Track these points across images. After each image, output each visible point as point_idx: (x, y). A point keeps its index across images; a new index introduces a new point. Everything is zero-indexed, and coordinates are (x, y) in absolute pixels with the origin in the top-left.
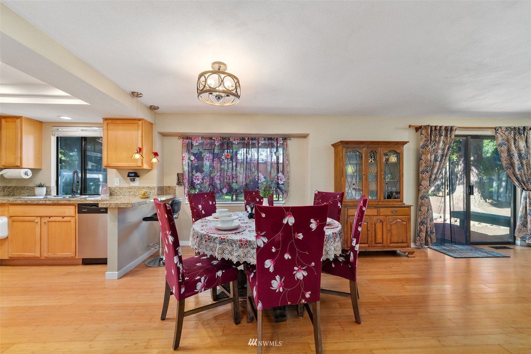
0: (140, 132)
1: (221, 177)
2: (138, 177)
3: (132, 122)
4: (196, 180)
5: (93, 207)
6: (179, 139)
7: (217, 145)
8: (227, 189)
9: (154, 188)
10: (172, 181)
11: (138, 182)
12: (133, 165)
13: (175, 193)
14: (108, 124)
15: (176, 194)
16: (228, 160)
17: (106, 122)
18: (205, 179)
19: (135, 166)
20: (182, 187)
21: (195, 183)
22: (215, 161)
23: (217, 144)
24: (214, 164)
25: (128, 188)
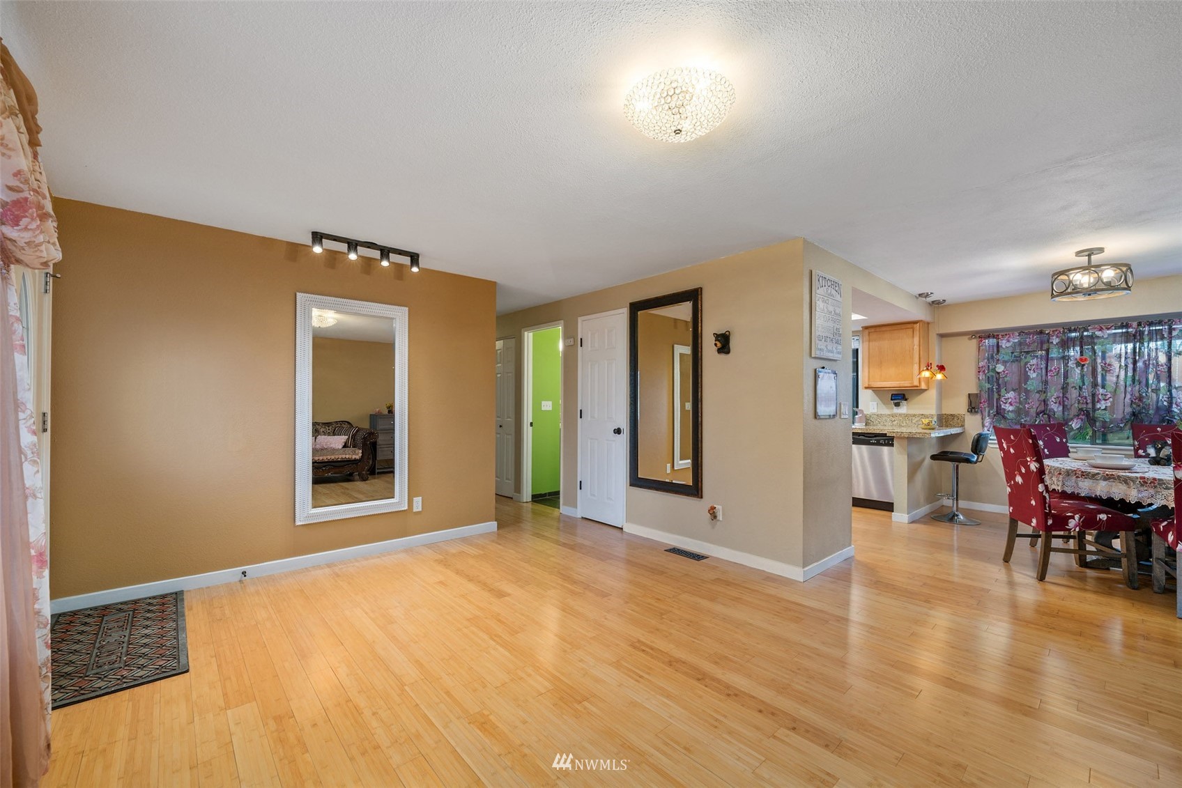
0: (916, 340)
1: (1065, 399)
2: (906, 400)
3: (903, 326)
4: (1007, 405)
5: (861, 437)
6: (970, 339)
7: (1055, 343)
8: (1082, 420)
9: (932, 416)
10: (959, 406)
11: (905, 407)
12: (906, 385)
13: (963, 426)
14: (869, 333)
15: (966, 426)
16: (1082, 369)
17: (867, 331)
18: (1029, 403)
19: (909, 385)
20: (978, 417)
21: (1004, 409)
22: (1051, 371)
23: (1055, 340)
24: (1049, 377)
25: (889, 415)
